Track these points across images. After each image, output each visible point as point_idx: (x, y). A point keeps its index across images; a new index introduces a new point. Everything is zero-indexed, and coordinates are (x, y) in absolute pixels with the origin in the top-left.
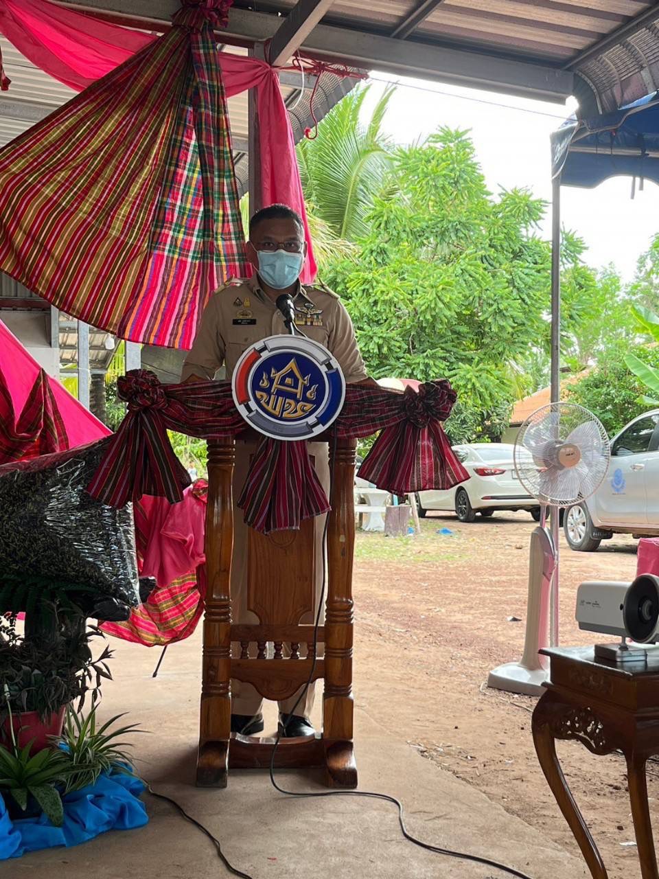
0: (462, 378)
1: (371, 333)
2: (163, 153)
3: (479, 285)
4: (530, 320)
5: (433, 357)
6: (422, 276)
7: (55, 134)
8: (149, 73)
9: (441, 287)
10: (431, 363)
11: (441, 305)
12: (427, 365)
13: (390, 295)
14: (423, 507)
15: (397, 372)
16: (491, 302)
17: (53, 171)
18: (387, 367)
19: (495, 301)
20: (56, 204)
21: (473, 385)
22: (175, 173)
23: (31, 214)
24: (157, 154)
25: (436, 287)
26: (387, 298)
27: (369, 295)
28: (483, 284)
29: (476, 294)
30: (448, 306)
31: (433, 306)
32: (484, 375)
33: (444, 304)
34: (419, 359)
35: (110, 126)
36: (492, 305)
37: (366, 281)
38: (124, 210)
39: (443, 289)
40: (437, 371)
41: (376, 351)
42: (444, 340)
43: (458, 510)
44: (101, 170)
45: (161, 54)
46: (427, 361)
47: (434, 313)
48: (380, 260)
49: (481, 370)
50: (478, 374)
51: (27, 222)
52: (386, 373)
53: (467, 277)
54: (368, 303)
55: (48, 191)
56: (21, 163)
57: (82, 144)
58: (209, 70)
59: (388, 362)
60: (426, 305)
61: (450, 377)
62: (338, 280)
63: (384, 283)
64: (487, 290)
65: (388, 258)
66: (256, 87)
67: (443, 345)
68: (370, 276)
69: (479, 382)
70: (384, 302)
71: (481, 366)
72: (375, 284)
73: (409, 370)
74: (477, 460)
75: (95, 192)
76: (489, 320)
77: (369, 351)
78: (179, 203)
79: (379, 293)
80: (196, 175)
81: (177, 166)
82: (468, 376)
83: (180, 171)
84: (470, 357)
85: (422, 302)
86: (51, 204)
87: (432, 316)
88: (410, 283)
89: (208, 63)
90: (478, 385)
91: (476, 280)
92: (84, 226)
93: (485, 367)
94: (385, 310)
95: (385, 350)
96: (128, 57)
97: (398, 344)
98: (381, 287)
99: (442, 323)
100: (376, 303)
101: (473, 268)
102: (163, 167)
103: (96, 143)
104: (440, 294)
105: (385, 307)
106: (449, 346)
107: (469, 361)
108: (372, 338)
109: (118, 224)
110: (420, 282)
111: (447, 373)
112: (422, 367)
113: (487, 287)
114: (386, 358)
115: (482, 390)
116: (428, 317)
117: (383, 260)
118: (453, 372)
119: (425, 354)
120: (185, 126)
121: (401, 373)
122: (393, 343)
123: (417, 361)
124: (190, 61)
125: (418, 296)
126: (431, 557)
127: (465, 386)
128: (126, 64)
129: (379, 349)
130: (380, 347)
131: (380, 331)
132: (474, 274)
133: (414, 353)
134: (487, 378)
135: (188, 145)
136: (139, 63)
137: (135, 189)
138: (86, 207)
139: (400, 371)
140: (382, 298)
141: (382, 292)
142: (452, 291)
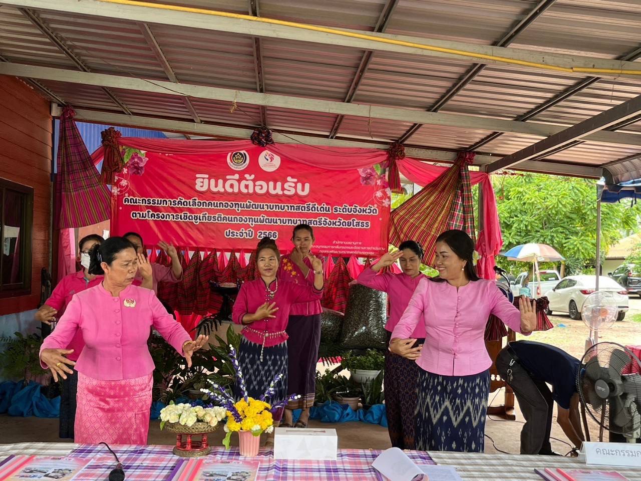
0: (572, 244)
1: (521, 219)
2: (450, 206)
3: (582, 194)
4: (612, 211)
5: (556, 232)
6: (550, 189)
7: (414, 202)
8: (446, 181)
9: (561, 196)
10: (555, 235)
11: (560, 206)
12: (552, 236)
13: (533, 200)
14: (550, 309)
15: (536, 239)
16: (589, 203)
17: (413, 214)
18: (530, 236)
19: (592, 202)
20: (414, 225)
21: (578, 248)
22: (454, 213)
23: (406, 228)
24: (447, 206)
25: (558, 196)
26: (531, 202)
27: (521, 199)
28: (585, 193)
29: (581, 199)
30: (564, 206)
31: (556, 206)
32: (584, 243)
33: (562, 204)
34: (548, 233)
35: (432, 198)
36: (590, 205)
37: (520, 192)
38: (436, 225)
39: (562, 197)
40: (558, 239)
41: (524, 228)
42: (562, 222)
43: (570, 312)
44: (429, 213)
45: (450, 174)
46: (552, 234)
47: (557, 210)
48: (527, 181)
49: (582, 240)
50: (581, 242)
51: (405, 230)
52: (530, 239)
53: (576, 190)
54: (520, 203)
55: (411, 221)
56: (404, 212)
57: (423, 204)
58: (466, 178)
59: (531, 234)
60: (552, 205)
61: (565, 243)
62: (504, 189)
63: (529, 194)
64: (587, 196)
65: (532, 178)
66: (482, 182)
67: (562, 225)
68: (521, 190)
69: (582, 246)
70: (529, 204)
71: (583, 237)
72: (524, 194)
73: (542, 239)
74: (582, 285)
75: (427, 220)
76: (588, 213)
77: (520, 228)
78: (455, 223)
79: (526, 199)
80: (460, 213)
81: (454, 211)
82: (575, 243)
83: (455, 212)
84: (577, 231)
85: (550, 204)
86: (413, 224)
87: (556, 211)
88: (543, 194)
89: (466, 176)
90: (580, 248)
91: (581, 192)
92: (423, 231)
93: (585, 238)
94: (529, 208)
95: (529, 228)
96: (439, 175)
97: (536, 225)
98: (527, 196)
99: (561, 214)
100: (524, 204)
101: (579, 186)
102: (450, 211)
103: (428, 204)
104: (560, 200)
105: (529, 206)
106: (565, 225)
107: (577, 233)
108: (522, 221)
109: (434, 230)
110: (550, 193)
111: (564, 241)
112: (549, 237)
113: (587, 195)
114: (530, 231)
115: (583, 251)
116: (554, 212)
117: (529, 180)
118: (567, 241)
119: (551, 231)
120: (458, 197)
121: (538, 240)
122: (533, 224)
123: (547, 234)
124: (460, 176)
125: (548, 200)
126: (551, 341)
127: (573, 248)
128: (439, 177)
129: (526, 227)
130: (526, 226)
131: (528, 218)
132: (579, 189)
133: (546, 228)
134: (586, 244)
135: (458, 203)
136: (443, 177)
137: (440, 218)
138: (424, 225)
139: (537, 239)
140: (528, 202)
141: (528, 198)
142: (567, 198)
